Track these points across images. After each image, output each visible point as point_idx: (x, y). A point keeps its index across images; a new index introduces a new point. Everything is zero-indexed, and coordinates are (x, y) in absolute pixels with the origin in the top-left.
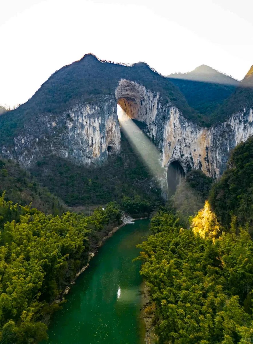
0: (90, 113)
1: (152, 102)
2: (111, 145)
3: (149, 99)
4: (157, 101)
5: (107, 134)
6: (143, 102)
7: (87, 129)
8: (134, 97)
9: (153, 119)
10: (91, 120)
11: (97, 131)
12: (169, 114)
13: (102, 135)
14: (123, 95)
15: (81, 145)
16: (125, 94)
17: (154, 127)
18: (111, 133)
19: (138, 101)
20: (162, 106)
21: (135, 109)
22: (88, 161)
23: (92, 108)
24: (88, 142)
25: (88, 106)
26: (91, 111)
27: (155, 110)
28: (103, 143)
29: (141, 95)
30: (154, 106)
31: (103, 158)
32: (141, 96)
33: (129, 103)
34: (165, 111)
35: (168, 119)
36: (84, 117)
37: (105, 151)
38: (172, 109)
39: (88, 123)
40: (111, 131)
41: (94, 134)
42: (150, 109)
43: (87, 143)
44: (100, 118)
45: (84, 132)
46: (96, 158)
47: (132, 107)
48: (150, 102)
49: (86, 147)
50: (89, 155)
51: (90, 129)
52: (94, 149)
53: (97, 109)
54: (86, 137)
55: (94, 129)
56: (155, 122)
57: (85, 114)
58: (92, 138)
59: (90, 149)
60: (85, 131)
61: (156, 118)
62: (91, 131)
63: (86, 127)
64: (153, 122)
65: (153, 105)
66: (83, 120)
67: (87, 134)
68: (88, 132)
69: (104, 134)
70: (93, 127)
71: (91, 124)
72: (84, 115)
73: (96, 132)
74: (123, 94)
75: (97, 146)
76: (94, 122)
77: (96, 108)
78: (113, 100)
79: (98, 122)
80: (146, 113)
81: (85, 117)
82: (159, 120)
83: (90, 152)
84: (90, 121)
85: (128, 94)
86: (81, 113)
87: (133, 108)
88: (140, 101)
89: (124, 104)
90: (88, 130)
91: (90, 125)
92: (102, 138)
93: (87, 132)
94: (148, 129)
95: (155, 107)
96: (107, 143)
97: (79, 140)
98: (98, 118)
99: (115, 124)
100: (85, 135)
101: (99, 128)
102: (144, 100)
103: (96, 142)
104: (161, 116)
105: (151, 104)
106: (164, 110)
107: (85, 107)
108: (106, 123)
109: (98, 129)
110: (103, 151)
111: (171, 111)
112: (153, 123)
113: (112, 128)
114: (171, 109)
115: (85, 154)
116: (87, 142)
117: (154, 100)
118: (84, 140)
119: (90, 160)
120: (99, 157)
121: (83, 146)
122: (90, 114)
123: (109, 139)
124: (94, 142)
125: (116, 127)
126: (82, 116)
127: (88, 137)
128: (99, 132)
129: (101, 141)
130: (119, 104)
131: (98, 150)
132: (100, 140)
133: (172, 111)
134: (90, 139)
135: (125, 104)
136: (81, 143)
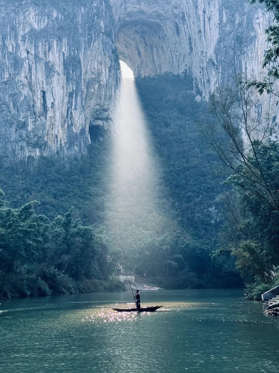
0: (36, 27)
1: (204, 12)
2: (100, 123)
3: (197, 7)
4: (217, 7)
5: (87, 88)
6: (181, 26)
7: (30, 69)
8: (158, 21)
9: (211, 53)
10: (40, 44)
11: (59, 74)
12: (253, 29)
13: (72, 87)
14: (129, 15)
15: (14, 112)
16: (135, 10)
17: (214, 72)
18: (97, 86)
19: (168, 29)
20: (233, 16)
21: (163, 52)
22: (33, 154)
23: (41, 14)
24: (32, 103)
25: (31, 9)
26: (39, 22)
27: (213, 30)
28: (75, 109)
29: (176, 8)
30: (209, 19)
31: (76, 148)
32: (176, 12)
33: (146, 44)
34: (240, 25)
35: (252, 41)
36: (20, 38)
37: (83, 131)
38: (261, 15)
39: (33, 52)
40: (99, 82)
41: (47, 83)
42: (200, 32)
43: (31, 108)
44: (65, 41)
45: (22, 77)
46: (54, 147)
47: (155, 50)
48: (201, 12)
49: (26, 117)
50: (36, 138)
51: (39, 70)
52: (48, 123)
53: (57, 18)
54: (26, 91)
55: (49, 70)
56: (215, 61)
57: (24, 30)
58: (44, 93)
59: (38, 123)
60: (23, 75)
61: (217, 52)
62: (39, 75)
63: (26, 65)
64: (211, 60)
65: (206, 20)
66: (18, 46)
67: (30, 84)
68: (33, 77)
69: (78, 84)
70: (47, 64)
71: (41, 55)
72: (21, 33)
73: (55, 79)
74: (129, 10)
75: (58, 114)
76: (49, 49)
77: (55, 14)
78: (101, 3)
79: (60, 51)
80: (191, 48)
81: (24, 38)
82: (227, 53)
83: (38, 129)
84: (36, 47)
85: (142, 12)
86: (14, 29)
87: (158, 51)
88: (172, 26)
89: (137, 52)
90: (33, 71)
91: (36, 56)
92: (71, 95)
93: (29, 77)
94: (197, 87)
95: (212, 22)
96: (88, 112)
97: (7, 97)
98: (60, 40)
99: (109, 65)
100: (23, 85)
101: (62, 68)
102: (183, 18)
103: (56, 103)
104: (230, 41)
105: (202, 19)
106: (237, 22)
107: (24, 13)
108: (81, 57)
109: (59, 68)
110: (76, 130)
111: (258, 21)
112: (211, 62)
113: (99, 74)
114: (256, 16)
115: (24, 136)
116: (28, 102)
117: (209, 4)
118: (22, 98)
119: (38, 150)
120: (63, 145)
121: (19, 116)
122: (35, 30)
123: (93, 103)
124: (49, 104)
125: (110, 71)
126: (16, 37)
127: (31, 89)
128: (63, 78)
129: (70, 102)
130: (125, 59)
131: (63, 126)
132: (66, 100)
133: (261, 20)
134: (39, 95)
135: (139, 54)
136: (12, 106)
